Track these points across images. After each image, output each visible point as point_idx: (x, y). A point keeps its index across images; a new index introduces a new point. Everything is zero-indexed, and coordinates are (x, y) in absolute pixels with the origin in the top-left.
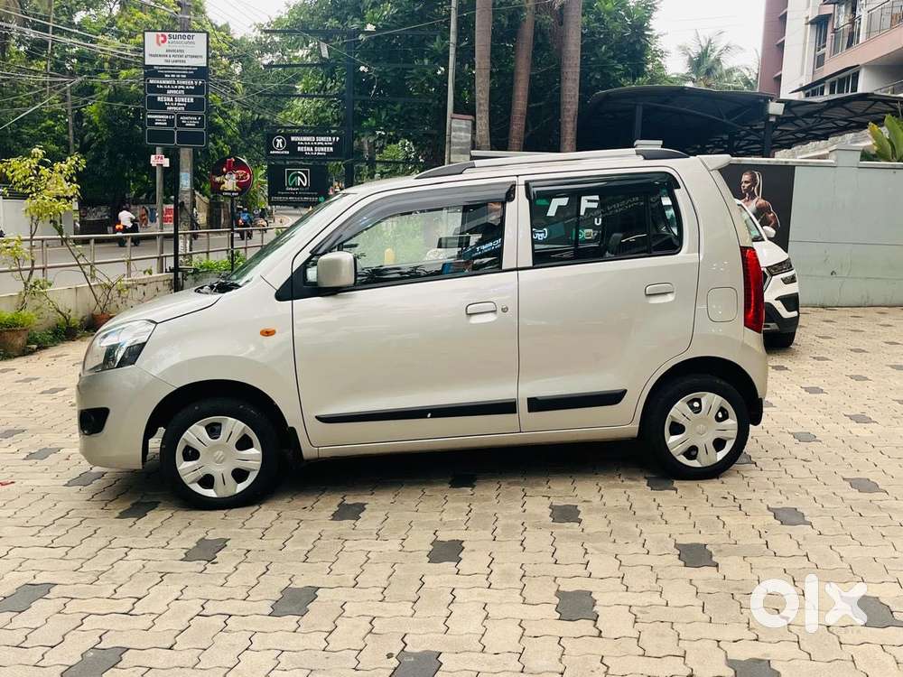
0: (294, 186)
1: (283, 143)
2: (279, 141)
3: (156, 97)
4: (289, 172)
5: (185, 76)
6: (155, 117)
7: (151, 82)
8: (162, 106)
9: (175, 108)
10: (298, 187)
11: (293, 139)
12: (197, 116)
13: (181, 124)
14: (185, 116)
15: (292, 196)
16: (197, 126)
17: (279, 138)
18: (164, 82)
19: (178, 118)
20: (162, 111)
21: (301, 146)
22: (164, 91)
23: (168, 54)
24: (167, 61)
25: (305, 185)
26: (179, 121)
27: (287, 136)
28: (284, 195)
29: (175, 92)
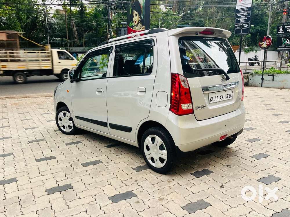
0: (284, 44)
1: (282, 29)
2: (281, 28)
3: (238, 19)
4: (283, 39)
5: (245, 11)
6: (237, 25)
7: (237, 14)
8: (239, 21)
9: (242, 22)
10: (286, 44)
11: (286, 27)
12: (247, 23)
13: (243, 27)
14: (244, 24)
15: (283, 47)
16: (247, 27)
17: (281, 27)
18: (240, 14)
19: (243, 25)
20: (239, 23)
21: (288, 29)
22: (240, 17)
23: (242, 5)
24: (242, 7)
25: (288, 43)
26: (243, 26)
27: (284, 26)
28: (281, 47)
29: (243, 16)
